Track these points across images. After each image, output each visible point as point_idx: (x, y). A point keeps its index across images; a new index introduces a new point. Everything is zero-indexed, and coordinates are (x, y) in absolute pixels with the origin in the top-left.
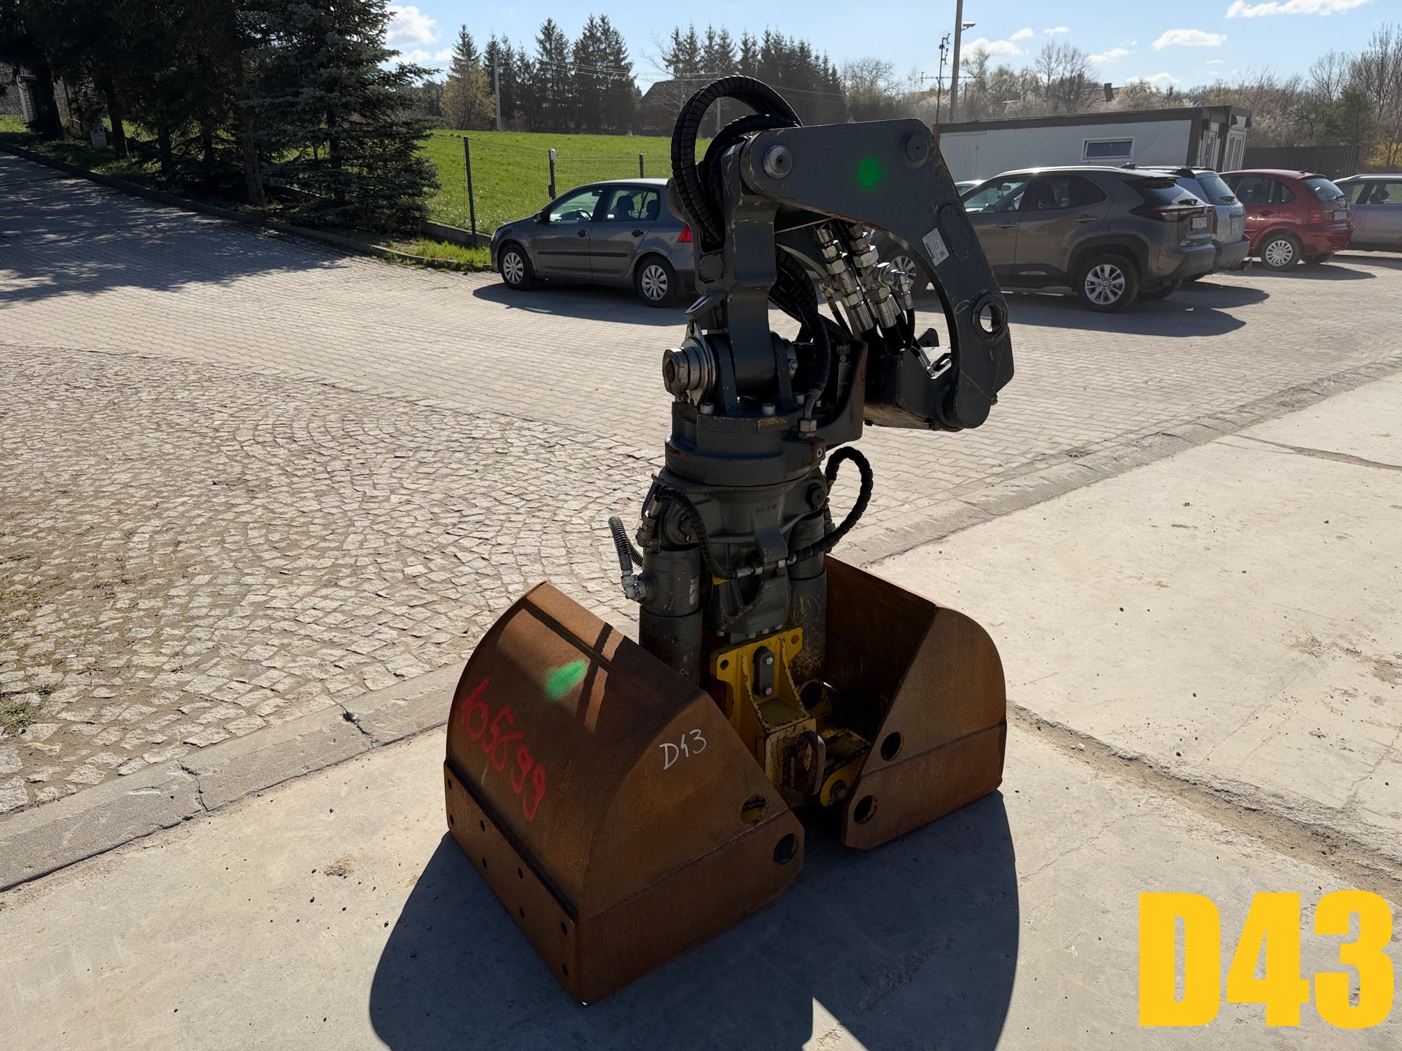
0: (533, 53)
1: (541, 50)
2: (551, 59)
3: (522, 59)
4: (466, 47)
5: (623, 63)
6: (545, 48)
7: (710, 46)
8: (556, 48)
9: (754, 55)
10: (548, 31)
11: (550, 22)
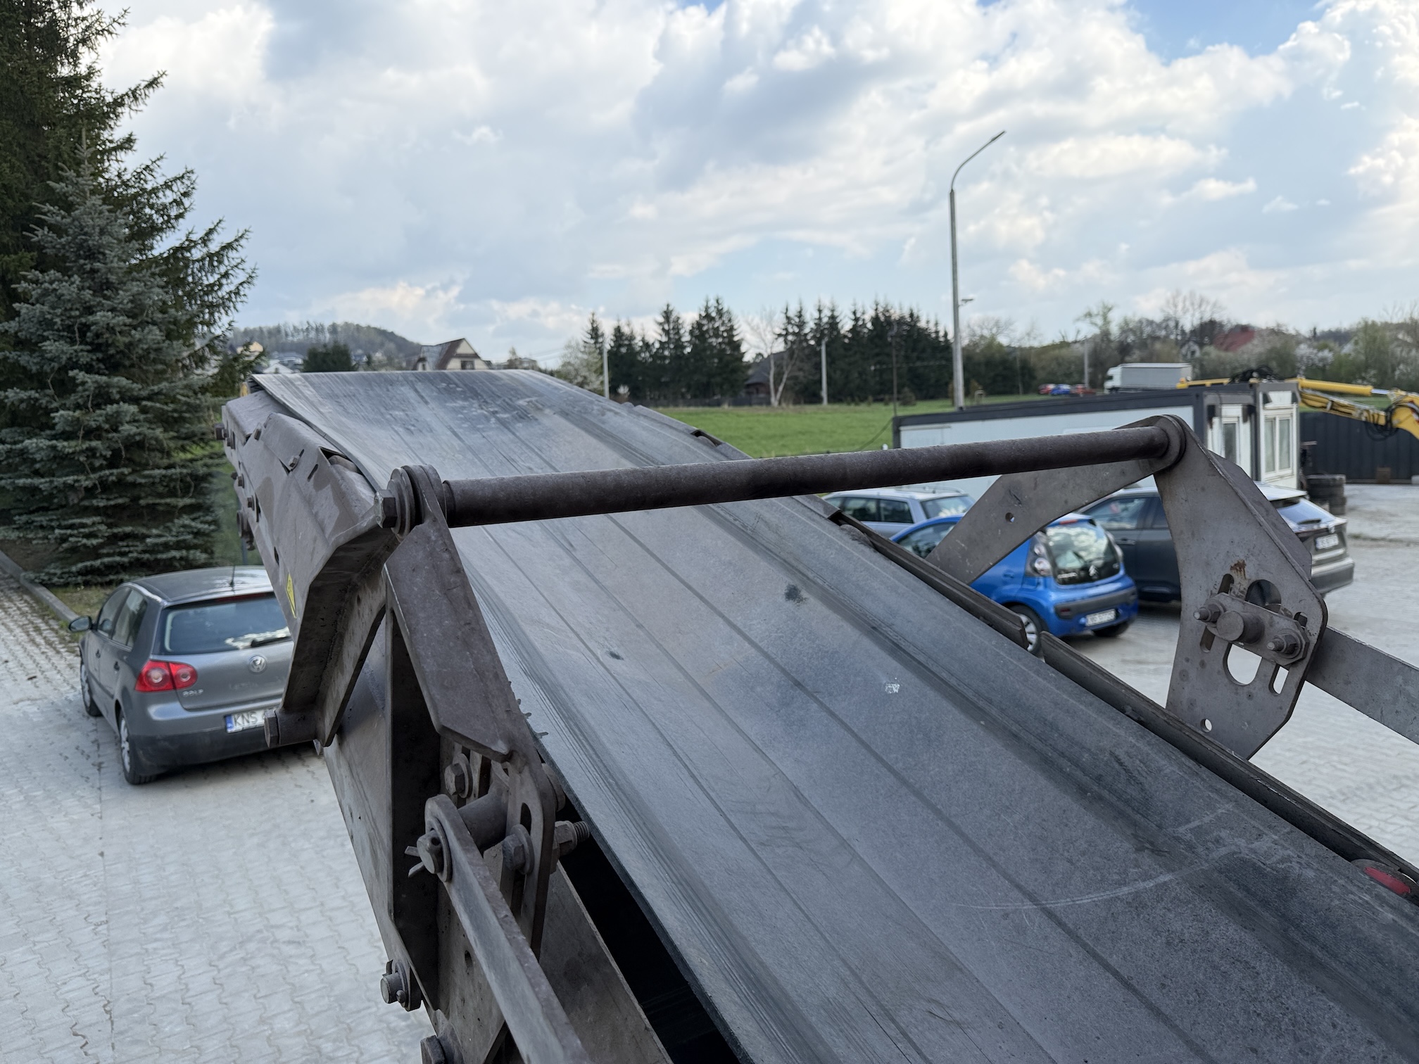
0: (654, 334)
1: (660, 331)
2: (669, 338)
3: (643, 340)
4: (595, 333)
5: (736, 339)
6: (663, 329)
7: (820, 319)
8: (673, 329)
9: (864, 325)
10: (667, 315)
11: (668, 306)
